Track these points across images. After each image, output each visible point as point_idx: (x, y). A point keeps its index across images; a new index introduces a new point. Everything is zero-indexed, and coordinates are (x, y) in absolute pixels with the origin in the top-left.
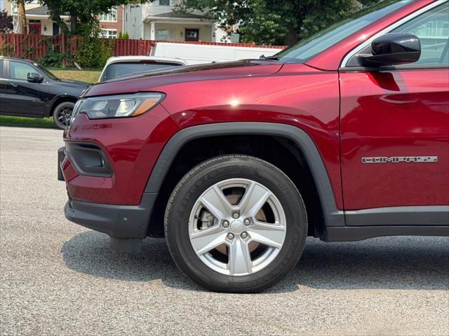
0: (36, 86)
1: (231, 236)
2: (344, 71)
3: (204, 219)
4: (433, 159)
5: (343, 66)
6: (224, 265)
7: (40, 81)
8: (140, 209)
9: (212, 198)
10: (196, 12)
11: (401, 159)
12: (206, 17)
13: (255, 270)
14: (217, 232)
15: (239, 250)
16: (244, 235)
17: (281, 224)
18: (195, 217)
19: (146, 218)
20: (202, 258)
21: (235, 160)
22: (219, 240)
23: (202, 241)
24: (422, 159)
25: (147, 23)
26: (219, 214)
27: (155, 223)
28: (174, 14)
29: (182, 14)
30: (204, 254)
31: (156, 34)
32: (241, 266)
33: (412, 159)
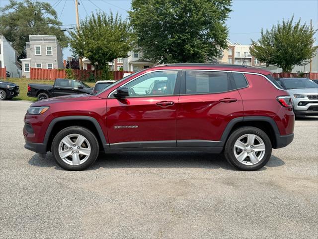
0: (81, 90)
1: (73, 152)
2: (109, 99)
3: (64, 147)
4: (137, 127)
5: (109, 97)
6: (71, 162)
7: (82, 88)
8: (43, 144)
9: (66, 141)
10: (147, 60)
11: (127, 127)
12: (151, 62)
13: (81, 163)
14: (69, 151)
15: (75, 157)
16: (77, 152)
17: (89, 149)
18: (61, 146)
19: (45, 147)
20: (64, 160)
21: (73, 128)
22: (69, 154)
23: (63, 155)
24: (133, 127)
25: (130, 64)
26: (69, 146)
27: (49, 148)
28: (139, 61)
29: (143, 61)
30: (64, 159)
31: (133, 68)
32: (76, 162)
33: (130, 127)
